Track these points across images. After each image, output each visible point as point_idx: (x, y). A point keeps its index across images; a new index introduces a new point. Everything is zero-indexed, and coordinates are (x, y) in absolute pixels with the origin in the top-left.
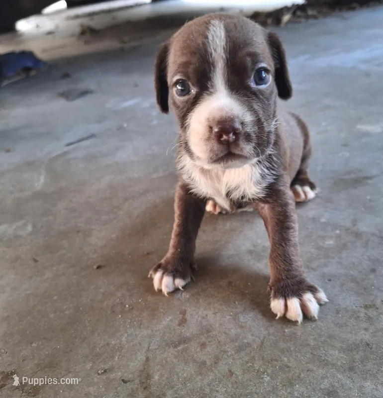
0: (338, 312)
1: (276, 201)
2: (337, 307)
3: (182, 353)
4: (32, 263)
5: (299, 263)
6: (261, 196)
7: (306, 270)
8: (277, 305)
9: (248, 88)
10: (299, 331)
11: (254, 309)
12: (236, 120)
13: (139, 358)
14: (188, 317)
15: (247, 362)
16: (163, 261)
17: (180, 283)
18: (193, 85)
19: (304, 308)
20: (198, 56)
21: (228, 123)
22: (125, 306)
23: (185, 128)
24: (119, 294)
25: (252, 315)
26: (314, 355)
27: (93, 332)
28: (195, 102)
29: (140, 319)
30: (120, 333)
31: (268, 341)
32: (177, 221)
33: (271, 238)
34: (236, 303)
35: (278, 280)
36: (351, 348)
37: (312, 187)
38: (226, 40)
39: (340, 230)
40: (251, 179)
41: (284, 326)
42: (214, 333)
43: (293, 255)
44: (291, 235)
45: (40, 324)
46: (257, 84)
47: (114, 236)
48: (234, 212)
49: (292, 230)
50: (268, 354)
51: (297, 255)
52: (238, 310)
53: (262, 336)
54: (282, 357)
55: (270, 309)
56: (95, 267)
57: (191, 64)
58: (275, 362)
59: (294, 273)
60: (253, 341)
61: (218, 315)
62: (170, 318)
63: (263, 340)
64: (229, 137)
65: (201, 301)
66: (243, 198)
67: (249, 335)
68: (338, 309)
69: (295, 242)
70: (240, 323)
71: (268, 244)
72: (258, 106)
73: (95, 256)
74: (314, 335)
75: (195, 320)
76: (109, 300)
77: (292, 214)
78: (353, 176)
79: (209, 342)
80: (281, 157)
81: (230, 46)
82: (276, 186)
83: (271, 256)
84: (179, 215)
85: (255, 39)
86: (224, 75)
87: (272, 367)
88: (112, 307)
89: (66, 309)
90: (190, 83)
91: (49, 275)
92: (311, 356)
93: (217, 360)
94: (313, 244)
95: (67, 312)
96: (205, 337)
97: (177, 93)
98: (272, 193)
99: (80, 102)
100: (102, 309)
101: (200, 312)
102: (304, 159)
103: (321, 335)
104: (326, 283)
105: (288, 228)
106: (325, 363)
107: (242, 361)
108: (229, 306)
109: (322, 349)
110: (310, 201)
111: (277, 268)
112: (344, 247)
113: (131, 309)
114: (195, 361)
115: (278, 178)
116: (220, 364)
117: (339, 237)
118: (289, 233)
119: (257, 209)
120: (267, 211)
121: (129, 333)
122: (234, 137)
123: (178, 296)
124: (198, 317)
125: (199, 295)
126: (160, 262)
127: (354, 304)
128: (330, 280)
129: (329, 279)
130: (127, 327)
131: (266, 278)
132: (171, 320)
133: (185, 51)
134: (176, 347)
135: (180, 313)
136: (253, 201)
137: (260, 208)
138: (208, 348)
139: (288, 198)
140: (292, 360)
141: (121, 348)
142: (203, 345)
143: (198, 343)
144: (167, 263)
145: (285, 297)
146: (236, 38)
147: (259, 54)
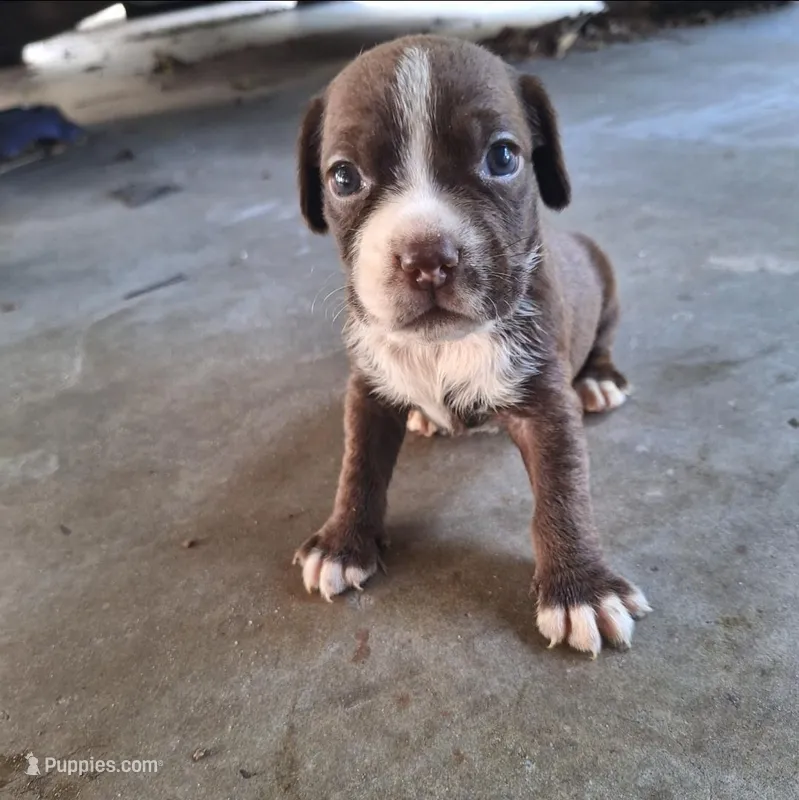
0: (671, 634)
1: (543, 412)
2: (669, 623)
3: (360, 717)
4: (58, 535)
5: (593, 536)
6: (513, 401)
7: (608, 549)
8: (549, 621)
9: (475, 181)
10: (594, 672)
11: (505, 628)
12: (448, 242)
13: (274, 729)
14: (372, 644)
15: (491, 735)
16: (321, 532)
17: (356, 576)
18: (366, 173)
19: (603, 625)
20: (375, 115)
21: (430, 247)
22: (247, 623)
23: (351, 259)
24: (234, 599)
25: (499, 640)
26: (624, 719)
27: (181, 676)
28: (369, 206)
29: (276, 648)
30: (236, 678)
31: (533, 692)
32: (348, 452)
33: (535, 484)
34: (469, 615)
35: (551, 571)
36: (698, 706)
37: (620, 382)
38: (433, 86)
39: (675, 468)
40: (493, 367)
41: (564, 661)
42: (424, 675)
43: (579, 520)
44: (576, 480)
45: (75, 659)
46: (493, 173)
47: (224, 480)
48: (460, 434)
49: (576, 470)
50: (533, 718)
51: (587, 519)
52: (472, 631)
53: (521, 681)
54: (561, 724)
55: (537, 629)
56: (186, 544)
57: (361, 132)
58: (547, 735)
59: (582, 555)
60: (504, 692)
61: (434, 638)
62: (337, 646)
63: (524, 690)
64: (433, 276)
65: (398, 612)
66: (476, 406)
67: (495, 679)
68: (673, 628)
69: (582, 493)
70: (477, 657)
71: (530, 497)
72: (494, 215)
73: (185, 521)
74: (623, 680)
75: (387, 650)
76: (214, 610)
77: (576, 438)
78: (701, 360)
79: (416, 694)
80: (552, 325)
81: (438, 98)
82: (544, 382)
83: (536, 521)
84: (353, 440)
85: (490, 86)
86: (426, 153)
87: (540, 743)
88: (221, 625)
89: (128, 628)
90: (360, 170)
91: (92, 559)
92: (617, 721)
93: (431, 730)
94: (621, 496)
95: (129, 635)
96: (408, 686)
97: (335, 190)
98: (536, 394)
99: (152, 209)
100: (200, 628)
101: (397, 635)
102: (603, 328)
103: (638, 680)
104: (649, 574)
105: (569, 466)
106: (646, 736)
107: (481, 732)
108: (455, 622)
109: (639, 707)
110: (615, 409)
111: (548, 547)
112: (682, 502)
113: (259, 628)
114: (386, 733)
115: (546, 365)
116: (438, 738)
117: (674, 481)
118: (570, 476)
119: (506, 429)
120: (525, 432)
121: (253, 677)
122: (444, 276)
123: (353, 601)
124: (394, 645)
125: (395, 600)
126: (316, 534)
127: (703, 616)
128: (655, 569)
129: (653, 566)
130: (249, 664)
131: (527, 566)
132: (339, 651)
133: (351, 108)
134: (348, 704)
135: (357, 636)
136: (499, 412)
137: (511, 426)
138: (414, 707)
139: (568, 405)
140: (580, 730)
141: (238, 707)
142: (403, 701)
143: (394, 696)
144: (330, 535)
145: (567, 604)
146: (453, 82)
147: (498, 115)
